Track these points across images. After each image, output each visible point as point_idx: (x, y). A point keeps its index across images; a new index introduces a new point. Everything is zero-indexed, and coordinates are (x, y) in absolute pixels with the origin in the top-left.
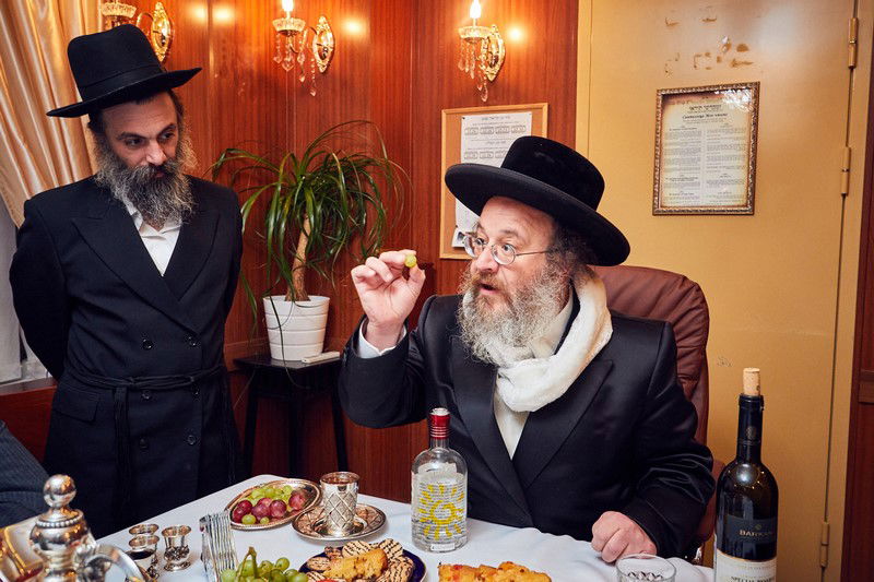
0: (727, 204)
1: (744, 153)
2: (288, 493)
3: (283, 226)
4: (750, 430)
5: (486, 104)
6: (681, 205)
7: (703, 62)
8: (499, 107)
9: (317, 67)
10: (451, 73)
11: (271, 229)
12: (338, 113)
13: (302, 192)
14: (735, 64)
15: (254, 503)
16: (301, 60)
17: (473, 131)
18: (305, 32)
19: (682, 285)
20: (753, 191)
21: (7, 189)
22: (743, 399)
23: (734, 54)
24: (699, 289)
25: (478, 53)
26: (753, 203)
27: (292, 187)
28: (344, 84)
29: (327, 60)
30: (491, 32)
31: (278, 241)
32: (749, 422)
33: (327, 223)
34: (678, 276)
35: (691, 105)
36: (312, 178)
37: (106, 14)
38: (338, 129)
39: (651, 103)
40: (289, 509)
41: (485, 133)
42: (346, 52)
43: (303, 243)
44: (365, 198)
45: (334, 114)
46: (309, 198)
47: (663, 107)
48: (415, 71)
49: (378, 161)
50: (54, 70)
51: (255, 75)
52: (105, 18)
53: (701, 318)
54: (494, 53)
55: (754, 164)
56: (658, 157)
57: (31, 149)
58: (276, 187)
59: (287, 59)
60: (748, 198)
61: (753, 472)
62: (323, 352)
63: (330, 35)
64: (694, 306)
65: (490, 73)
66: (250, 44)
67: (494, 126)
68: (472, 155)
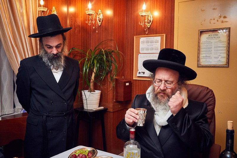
0: (221, 64)
1: (225, 49)
2: (87, 152)
3: (88, 70)
4: (230, 141)
5: (147, 34)
6: (206, 64)
7: (212, 21)
8: (151, 35)
9: (98, 24)
10: (137, 25)
11: (84, 71)
12: (104, 37)
13: (93, 60)
14: (222, 22)
15: (77, 155)
16: (94, 22)
17: (143, 42)
18: (95, 14)
19: (207, 90)
20: (229, 60)
21: (11, 60)
22: (228, 131)
23: (222, 19)
24: (212, 91)
25: (145, 20)
26: (228, 64)
27: (90, 59)
28: (106, 29)
29: (101, 22)
30: (149, 13)
31: (86, 75)
32: (230, 138)
33: (100, 69)
34: (206, 87)
35: (209, 34)
36: (96, 56)
37: (39, 10)
38: (104, 42)
39: (197, 34)
40: (87, 157)
41: (147, 43)
42: (106, 20)
43: (93, 75)
44: (111, 62)
45: (103, 38)
46: (95, 62)
47: (200, 35)
48: (126, 25)
49: (115, 51)
50: (24, 26)
51: (80, 27)
52: (39, 11)
53: (213, 100)
54: (150, 20)
55: (229, 52)
56: (199, 50)
57: (17, 48)
58: (86, 59)
59: (90, 22)
60: (227, 62)
61: (231, 154)
62: (99, 107)
63: (102, 15)
64: (211, 96)
65: (148, 25)
66: (79, 18)
67: (149, 41)
68: (143, 49)
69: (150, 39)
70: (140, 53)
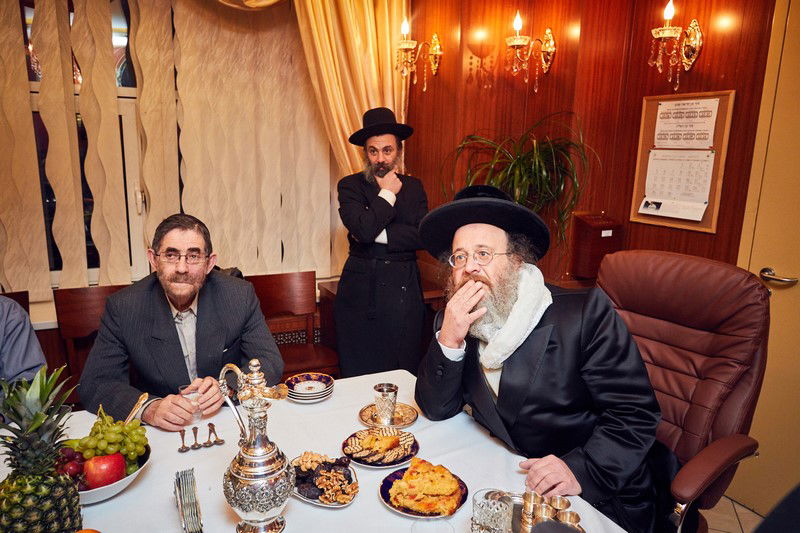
5: (679, 93)
9: (540, 70)
16: (526, 67)
17: (666, 116)
18: (531, 44)
19: (749, 281)
29: (550, 62)
34: (745, 273)
41: (676, 118)
53: (762, 313)
54: (692, 46)
63: (552, 42)
64: (753, 302)
65: (687, 64)
67: (685, 111)
68: (664, 136)
69: (686, 106)
70: (653, 147)
